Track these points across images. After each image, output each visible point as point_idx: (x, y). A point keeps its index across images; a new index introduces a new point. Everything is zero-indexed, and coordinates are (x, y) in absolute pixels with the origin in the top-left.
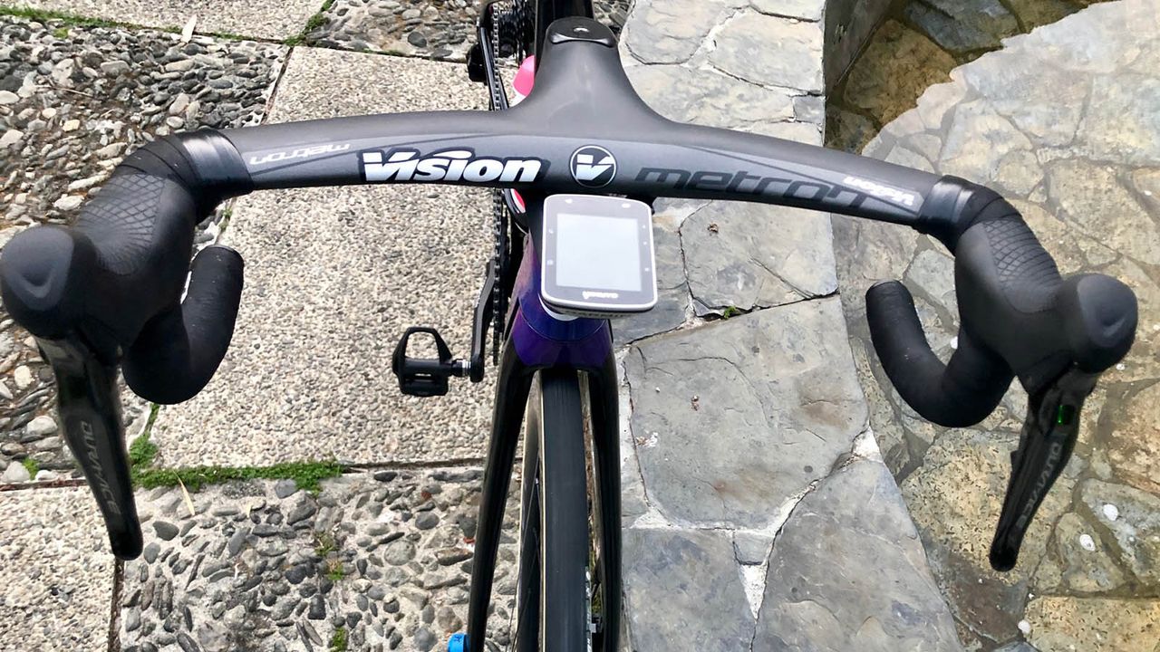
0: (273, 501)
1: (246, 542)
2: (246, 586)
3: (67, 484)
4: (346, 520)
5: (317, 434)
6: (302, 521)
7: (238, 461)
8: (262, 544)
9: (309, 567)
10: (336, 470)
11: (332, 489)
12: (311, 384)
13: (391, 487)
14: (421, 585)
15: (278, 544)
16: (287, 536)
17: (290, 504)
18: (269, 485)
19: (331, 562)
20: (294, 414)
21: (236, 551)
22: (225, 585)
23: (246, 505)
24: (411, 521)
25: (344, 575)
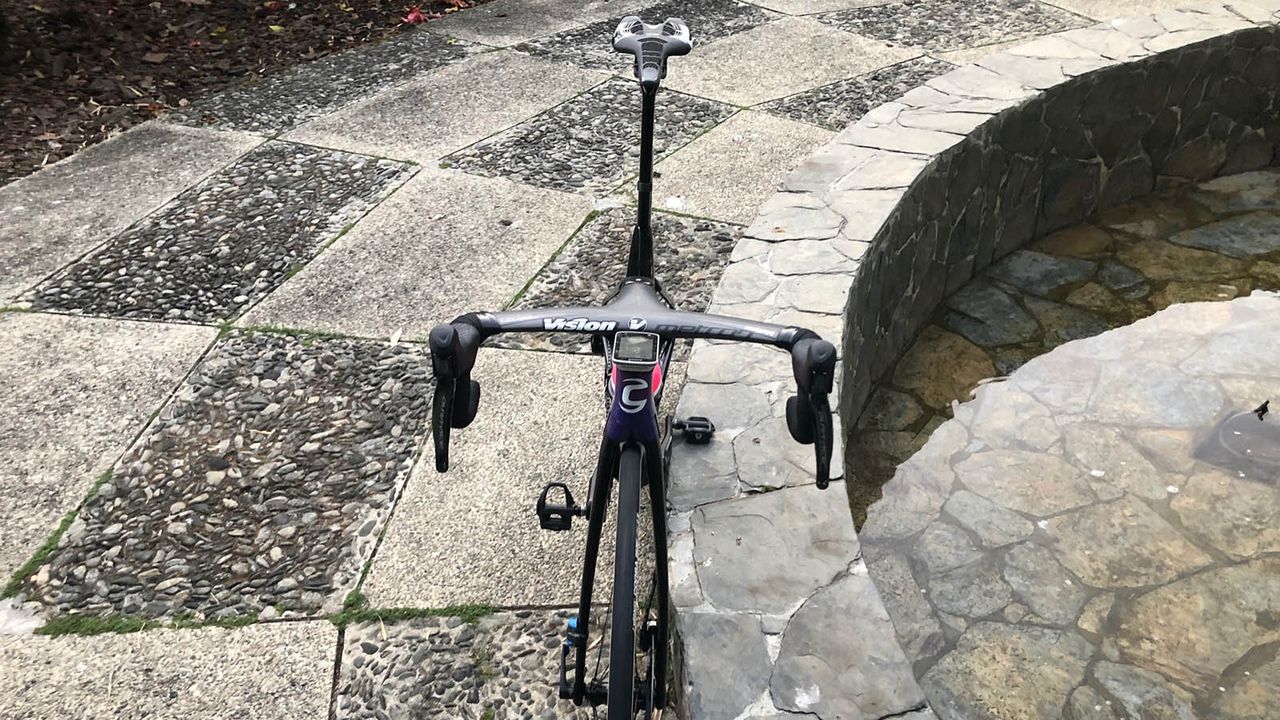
0: (444, 630)
1: (425, 655)
2: (423, 682)
3: (303, 619)
4: (495, 642)
5: (477, 588)
6: (464, 643)
7: (421, 605)
8: (436, 656)
9: (468, 671)
10: (488, 610)
11: (487, 622)
12: (474, 557)
13: (528, 621)
14: (547, 683)
15: (447, 656)
16: (453, 652)
17: (456, 632)
18: (442, 620)
19: (484, 668)
20: (462, 576)
21: (418, 661)
22: (409, 682)
23: (426, 633)
24: (541, 643)
25: (493, 676)
